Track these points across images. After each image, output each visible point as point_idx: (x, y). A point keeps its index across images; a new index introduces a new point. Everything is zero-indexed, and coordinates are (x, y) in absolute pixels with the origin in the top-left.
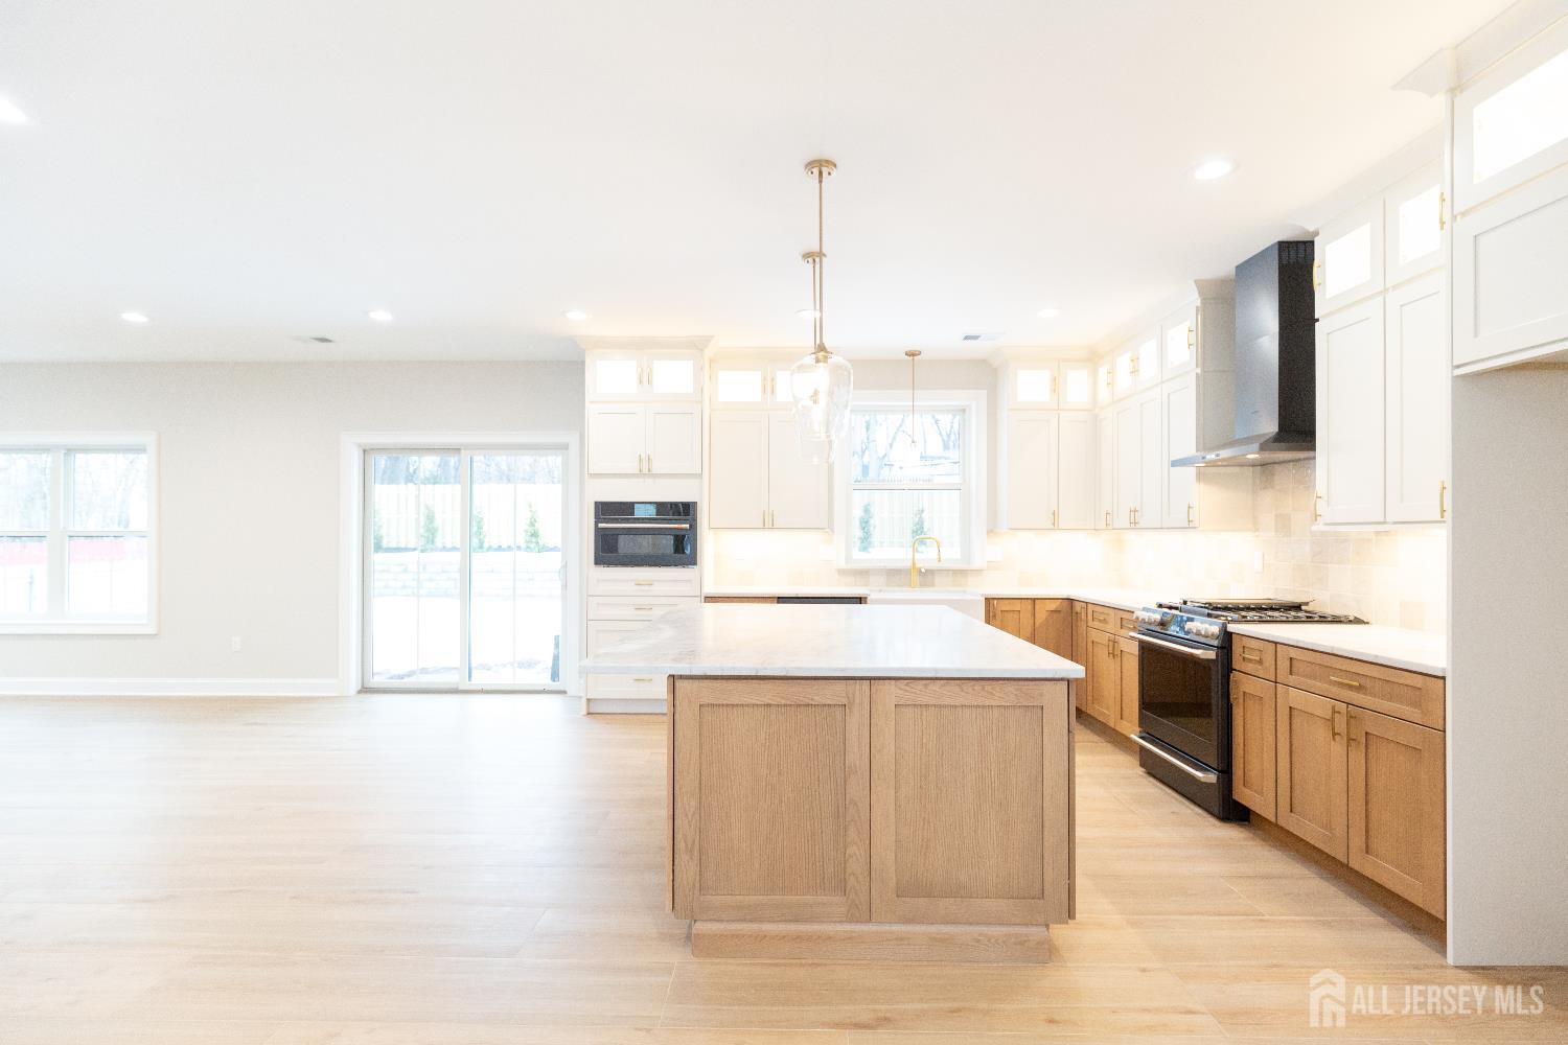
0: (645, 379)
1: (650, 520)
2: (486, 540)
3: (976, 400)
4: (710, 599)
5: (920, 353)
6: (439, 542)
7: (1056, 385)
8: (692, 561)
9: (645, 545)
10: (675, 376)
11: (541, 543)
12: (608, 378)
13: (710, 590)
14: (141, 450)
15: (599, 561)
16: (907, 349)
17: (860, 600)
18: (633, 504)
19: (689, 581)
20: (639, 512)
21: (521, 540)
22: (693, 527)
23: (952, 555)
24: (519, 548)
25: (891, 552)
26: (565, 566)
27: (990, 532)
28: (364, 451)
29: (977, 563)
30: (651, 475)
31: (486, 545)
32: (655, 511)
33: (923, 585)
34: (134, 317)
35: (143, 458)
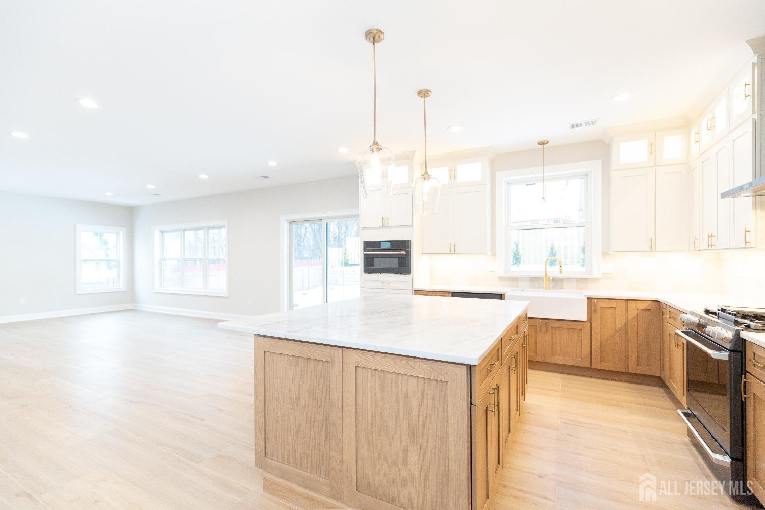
3: (595, 166)
4: (418, 292)
5: (548, 142)
7: (653, 149)
8: (408, 272)
9: (387, 263)
13: (418, 287)
14: (224, 227)
15: (365, 270)
16: (539, 141)
17: (500, 296)
18: (380, 242)
19: (407, 282)
20: (383, 246)
22: (408, 254)
23: (572, 269)
25: (533, 267)
27: (605, 254)
28: (290, 223)
29: (595, 275)
30: (388, 227)
32: (390, 246)
33: (555, 287)
34: (204, 177)
35: (223, 230)
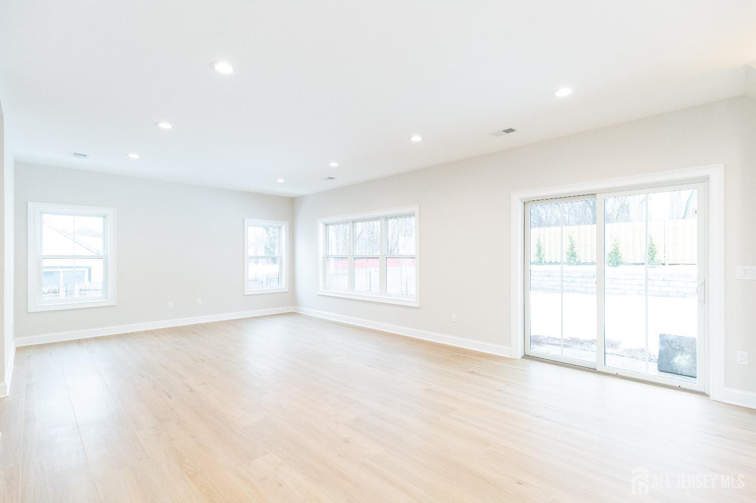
11: (577, 260)
14: (411, 215)
21: (565, 259)
24: (564, 263)
28: (525, 203)
34: (416, 139)
35: (413, 218)
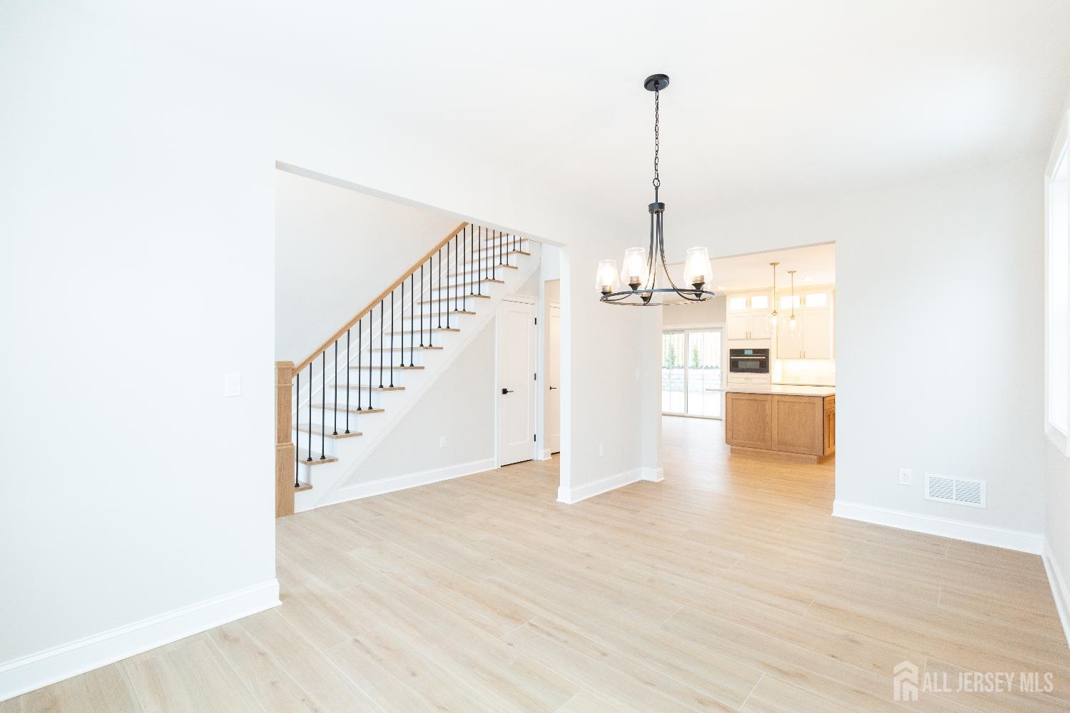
0: (749, 304)
1: (752, 356)
2: (700, 363)
6: (676, 364)
8: (767, 371)
9: (749, 364)
10: (760, 302)
12: (735, 305)
13: (774, 381)
15: (731, 370)
18: (744, 350)
19: (765, 378)
20: (746, 353)
22: (767, 358)
26: (722, 373)
30: (751, 339)
31: (699, 366)
32: (752, 353)
